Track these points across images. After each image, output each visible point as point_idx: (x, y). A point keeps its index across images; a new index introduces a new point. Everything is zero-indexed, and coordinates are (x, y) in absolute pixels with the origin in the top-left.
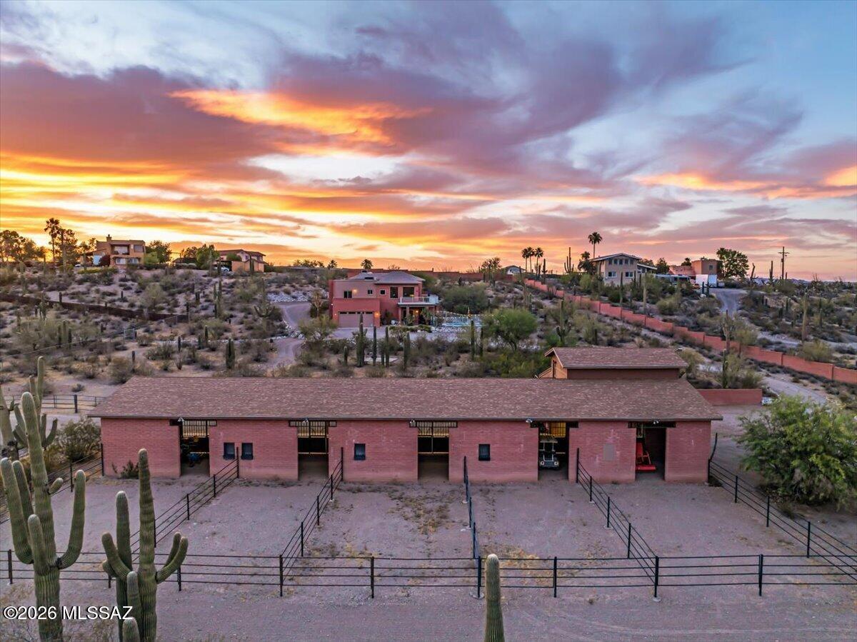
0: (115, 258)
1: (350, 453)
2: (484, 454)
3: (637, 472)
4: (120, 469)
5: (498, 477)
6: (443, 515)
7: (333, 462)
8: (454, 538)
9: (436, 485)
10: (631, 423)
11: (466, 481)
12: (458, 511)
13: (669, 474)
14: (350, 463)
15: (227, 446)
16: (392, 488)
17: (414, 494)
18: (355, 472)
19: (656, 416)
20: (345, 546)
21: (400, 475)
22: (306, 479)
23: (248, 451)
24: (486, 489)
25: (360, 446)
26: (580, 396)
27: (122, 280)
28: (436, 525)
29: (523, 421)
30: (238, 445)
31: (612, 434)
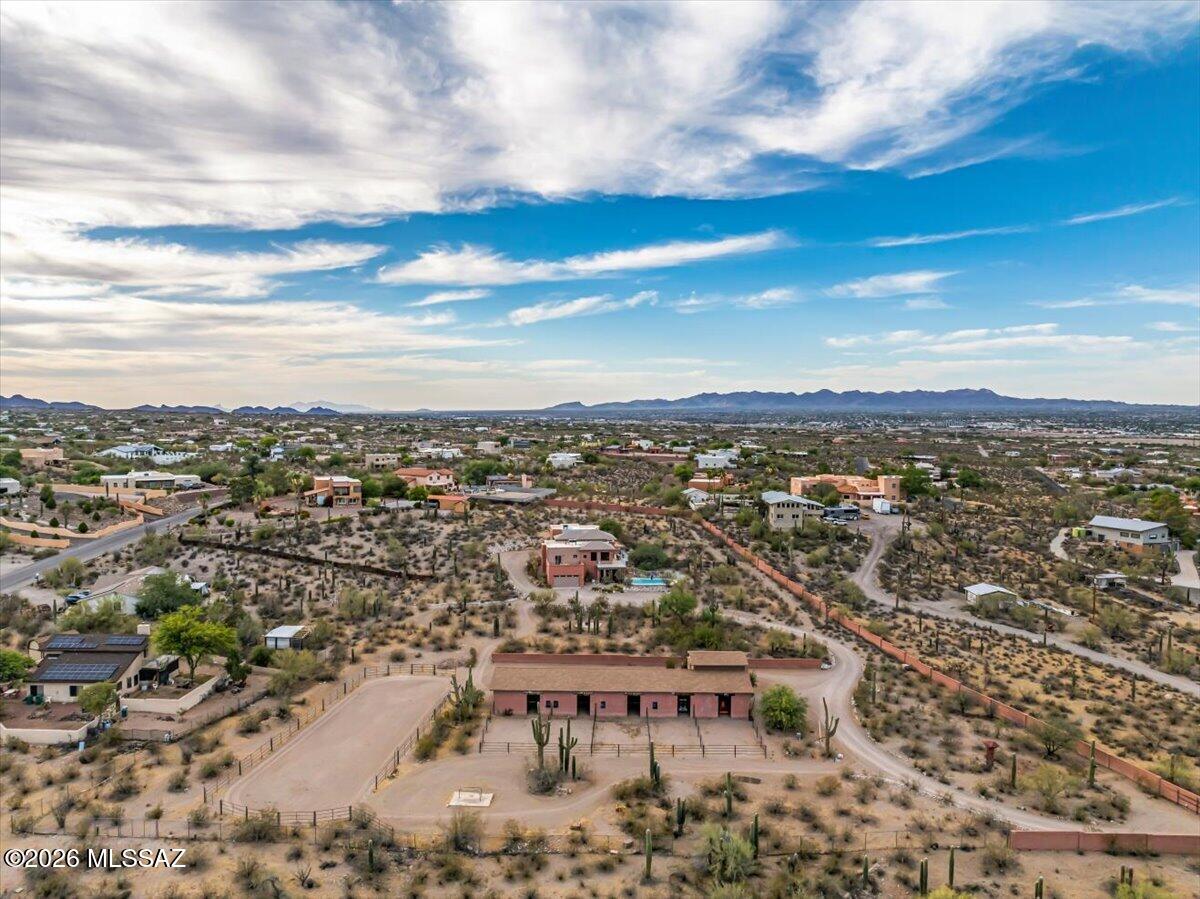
0: (337, 499)
1: (599, 705)
2: (655, 706)
3: (719, 714)
4: (501, 712)
5: (660, 716)
6: (638, 731)
7: (592, 709)
8: (643, 739)
9: (635, 720)
10: (716, 694)
11: (647, 717)
12: (644, 730)
13: (732, 715)
14: (599, 710)
15: (548, 702)
16: (616, 720)
17: (626, 723)
18: (601, 713)
19: (726, 691)
20: (605, 742)
21: (620, 714)
22: (580, 716)
23: (556, 704)
24: (656, 720)
25: (603, 703)
26: (697, 680)
27: (360, 529)
28: (636, 735)
29: (670, 693)
30: (552, 702)
31: (709, 698)
